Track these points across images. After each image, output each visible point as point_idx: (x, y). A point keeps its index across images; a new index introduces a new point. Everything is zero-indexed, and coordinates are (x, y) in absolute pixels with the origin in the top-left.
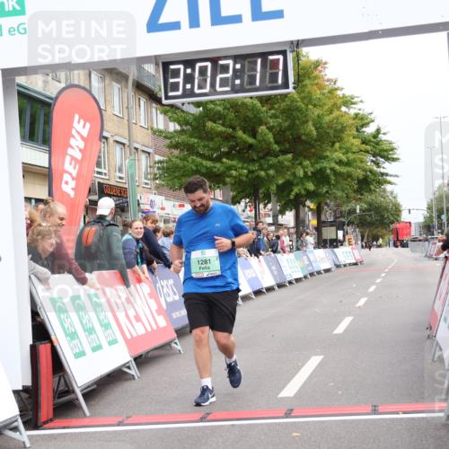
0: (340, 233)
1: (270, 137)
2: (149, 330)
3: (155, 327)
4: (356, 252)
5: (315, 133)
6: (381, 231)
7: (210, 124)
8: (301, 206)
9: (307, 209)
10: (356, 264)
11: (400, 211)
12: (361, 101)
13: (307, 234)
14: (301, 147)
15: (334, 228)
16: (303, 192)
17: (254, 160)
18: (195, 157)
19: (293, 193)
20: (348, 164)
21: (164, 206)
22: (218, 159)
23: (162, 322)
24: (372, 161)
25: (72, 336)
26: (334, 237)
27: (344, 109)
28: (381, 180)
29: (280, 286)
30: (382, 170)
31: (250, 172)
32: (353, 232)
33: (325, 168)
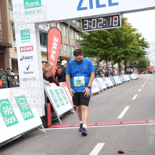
0: (132, 70)
1: (111, 41)
4: (137, 75)
5: (124, 40)
6: (144, 69)
7: (93, 38)
8: (120, 62)
9: (122, 63)
10: (137, 79)
11: (150, 63)
12: (138, 30)
13: (122, 70)
14: (120, 44)
15: (130, 68)
17: (106, 48)
18: (88, 48)
19: (118, 58)
20: (134, 49)
22: (95, 48)
24: (142, 48)
25: (56, 101)
26: (130, 71)
27: (133, 32)
28: (144, 53)
29: (115, 86)
30: (145, 51)
31: (105, 52)
32: (136, 69)
33: (127, 50)
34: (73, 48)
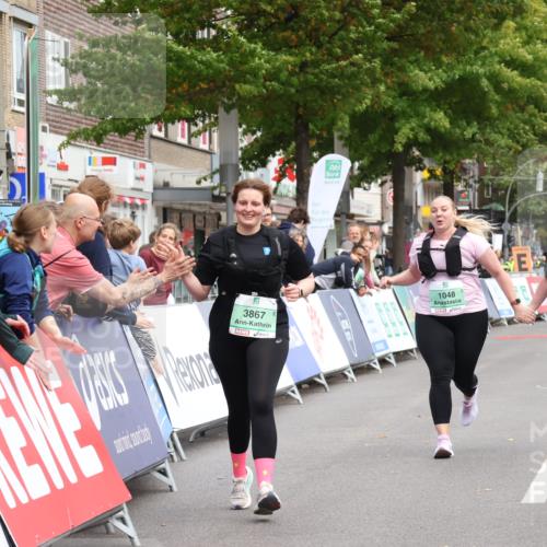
2: (59, 484)
3: (73, 478)
16: (423, 136)
21: (66, 161)
23: (90, 462)
29: (361, 369)
32: (526, 237)
33: (477, 77)
34: (15, 34)
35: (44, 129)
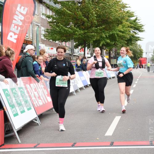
2: (44, 103)
3: (47, 102)
8: (103, 50)
11: (142, 53)
15: (116, 60)
20: (123, 32)
25: (12, 106)
34: (36, 27)
35: (41, 43)
